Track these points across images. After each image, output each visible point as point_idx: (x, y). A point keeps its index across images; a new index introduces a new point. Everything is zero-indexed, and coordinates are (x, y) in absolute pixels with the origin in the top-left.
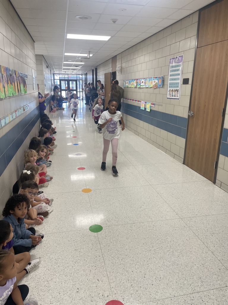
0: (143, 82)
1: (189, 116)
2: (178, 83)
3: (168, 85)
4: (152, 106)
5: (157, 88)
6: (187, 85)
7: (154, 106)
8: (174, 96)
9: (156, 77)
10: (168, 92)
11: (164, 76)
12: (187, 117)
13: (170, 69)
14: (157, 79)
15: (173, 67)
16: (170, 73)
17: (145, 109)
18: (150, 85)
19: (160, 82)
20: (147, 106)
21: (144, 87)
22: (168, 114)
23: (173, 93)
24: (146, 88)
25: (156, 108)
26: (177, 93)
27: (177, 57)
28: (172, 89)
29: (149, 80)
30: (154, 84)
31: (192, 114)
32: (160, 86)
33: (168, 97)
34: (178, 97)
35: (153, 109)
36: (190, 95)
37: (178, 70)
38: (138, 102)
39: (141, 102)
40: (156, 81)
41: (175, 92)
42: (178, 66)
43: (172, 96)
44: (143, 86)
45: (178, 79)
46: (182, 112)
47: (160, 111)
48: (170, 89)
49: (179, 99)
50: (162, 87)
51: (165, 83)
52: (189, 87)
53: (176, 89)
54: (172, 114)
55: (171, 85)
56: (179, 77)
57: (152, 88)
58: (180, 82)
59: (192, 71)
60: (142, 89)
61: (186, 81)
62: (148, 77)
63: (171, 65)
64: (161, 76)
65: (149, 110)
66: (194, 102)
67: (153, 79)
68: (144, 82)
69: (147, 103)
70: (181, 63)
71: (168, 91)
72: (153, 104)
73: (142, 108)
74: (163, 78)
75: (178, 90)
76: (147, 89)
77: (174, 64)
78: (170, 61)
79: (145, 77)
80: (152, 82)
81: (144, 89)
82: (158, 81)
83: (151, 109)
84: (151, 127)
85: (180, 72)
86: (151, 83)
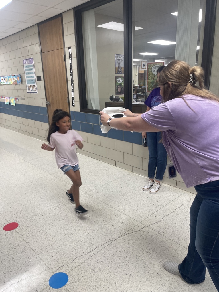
0: (2, 80)
1: (47, 105)
2: (33, 80)
3: (26, 82)
4: (16, 100)
5: (17, 84)
6: (41, 81)
7: (17, 100)
8: (33, 91)
9: (14, 75)
10: (27, 88)
11: (21, 74)
12: (45, 106)
13: (25, 69)
14: (15, 77)
15: (27, 67)
16: (25, 72)
17: (10, 103)
18: (10, 82)
19: (18, 79)
20: (11, 100)
21: (5, 84)
22: (31, 106)
23: (31, 88)
24: (7, 84)
25: (20, 102)
26: (34, 88)
27: (28, 59)
28: (30, 85)
29: (8, 78)
30: (13, 81)
31: (48, 104)
32: (19, 82)
33: (28, 92)
34: (36, 91)
35: (17, 103)
36: (44, 89)
37: (31, 69)
38: (2, 98)
39: (4, 97)
40: (15, 79)
41: (33, 88)
42: (30, 66)
43: (31, 91)
44: (3, 83)
45: (33, 77)
46: (42, 103)
47: (23, 104)
48: (28, 85)
49: (37, 93)
50: (21, 84)
51: (23, 80)
52: (42, 82)
53: (33, 85)
54: (34, 105)
55: (28, 82)
56: (33, 75)
57: (13, 85)
58: (35, 79)
59: (42, 70)
60: (3, 86)
61: (39, 79)
62: (6, 75)
63: (25, 65)
64: (18, 74)
65: (13, 104)
66: (49, 95)
67: (12, 77)
68: (4, 80)
69: (11, 98)
70: (32, 64)
71: (27, 86)
72: (17, 99)
73: (7, 103)
74: (20, 76)
75: (35, 85)
76: (8, 86)
77: (27, 65)
78: (24, 61)
79: (3, 75)
80: (11, 79)
81: (5, 85)
82: (17, 78)
83: (15, 104)
84: (19, 119)
85: (33, 71)
86: (10, 81)
